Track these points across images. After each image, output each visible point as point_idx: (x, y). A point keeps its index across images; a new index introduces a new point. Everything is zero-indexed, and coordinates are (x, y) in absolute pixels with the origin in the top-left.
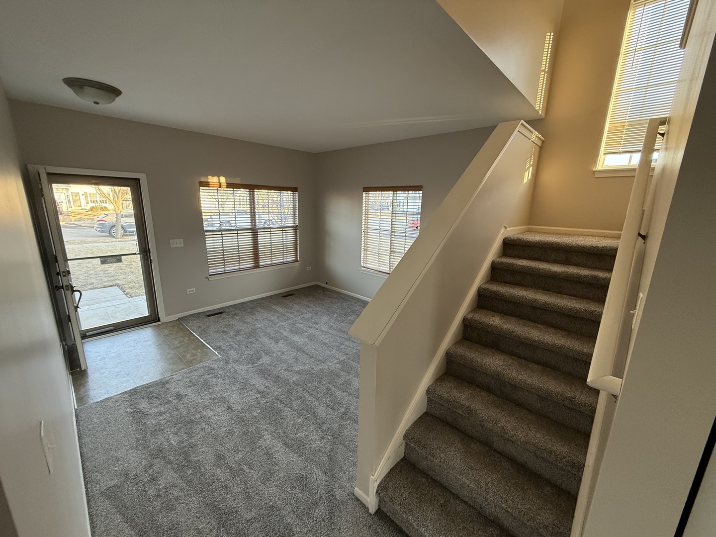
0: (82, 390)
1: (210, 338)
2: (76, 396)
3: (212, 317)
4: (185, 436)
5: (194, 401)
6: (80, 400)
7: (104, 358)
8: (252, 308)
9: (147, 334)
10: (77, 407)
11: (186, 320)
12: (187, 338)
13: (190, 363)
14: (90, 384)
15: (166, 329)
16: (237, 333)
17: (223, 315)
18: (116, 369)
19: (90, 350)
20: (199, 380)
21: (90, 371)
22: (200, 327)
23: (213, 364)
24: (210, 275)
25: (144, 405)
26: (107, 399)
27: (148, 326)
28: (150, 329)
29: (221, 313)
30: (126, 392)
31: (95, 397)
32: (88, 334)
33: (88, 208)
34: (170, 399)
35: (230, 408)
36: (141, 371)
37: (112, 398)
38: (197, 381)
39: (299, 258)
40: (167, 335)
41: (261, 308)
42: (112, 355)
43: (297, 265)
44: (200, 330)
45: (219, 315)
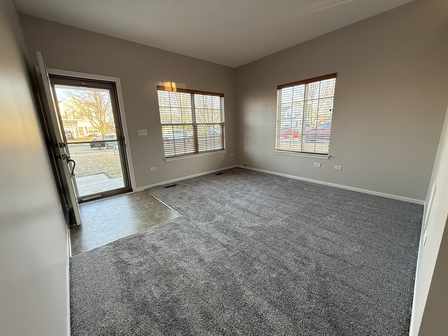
0: (77, 241)
1: (170, 202)
2: (71, 246)
3: (168, 188)
4: (166, 288)
5: (168, 253)
6: (75, 250)
7: (94, 217)
8: (196, 182)
9: (123, 201)
10: (72, 256)
11: (150, 190)
12: (153, 202)
13: (158, 221)
14: (83, 236)
15: (137, 197)
16: (190, 198)
17: (176, 187)
18: (103, 225)
19: (85, 211)
20: (169, 234)
21: (84, 227)
22: (162, 195)
23: (177, 221)
24: (166, 158)
25: (125, 255)
26: (95, 249)
27: (124, 194)
28: (126, 196)
29: (175, 185)
30: (110, 243)
31: (86, 247)
32: (83, 200)
33: (88, 136)
34: (147, 250)
35: (201, 260)
36: (121, 226)
37: (99, 249)
38: (167, 235)
39: (225, 147)
40: (139, 201)
41: (203, 182)
42: (100, 214)
43: (224, 152)
44: (162, 197)
45: (173, 187)
